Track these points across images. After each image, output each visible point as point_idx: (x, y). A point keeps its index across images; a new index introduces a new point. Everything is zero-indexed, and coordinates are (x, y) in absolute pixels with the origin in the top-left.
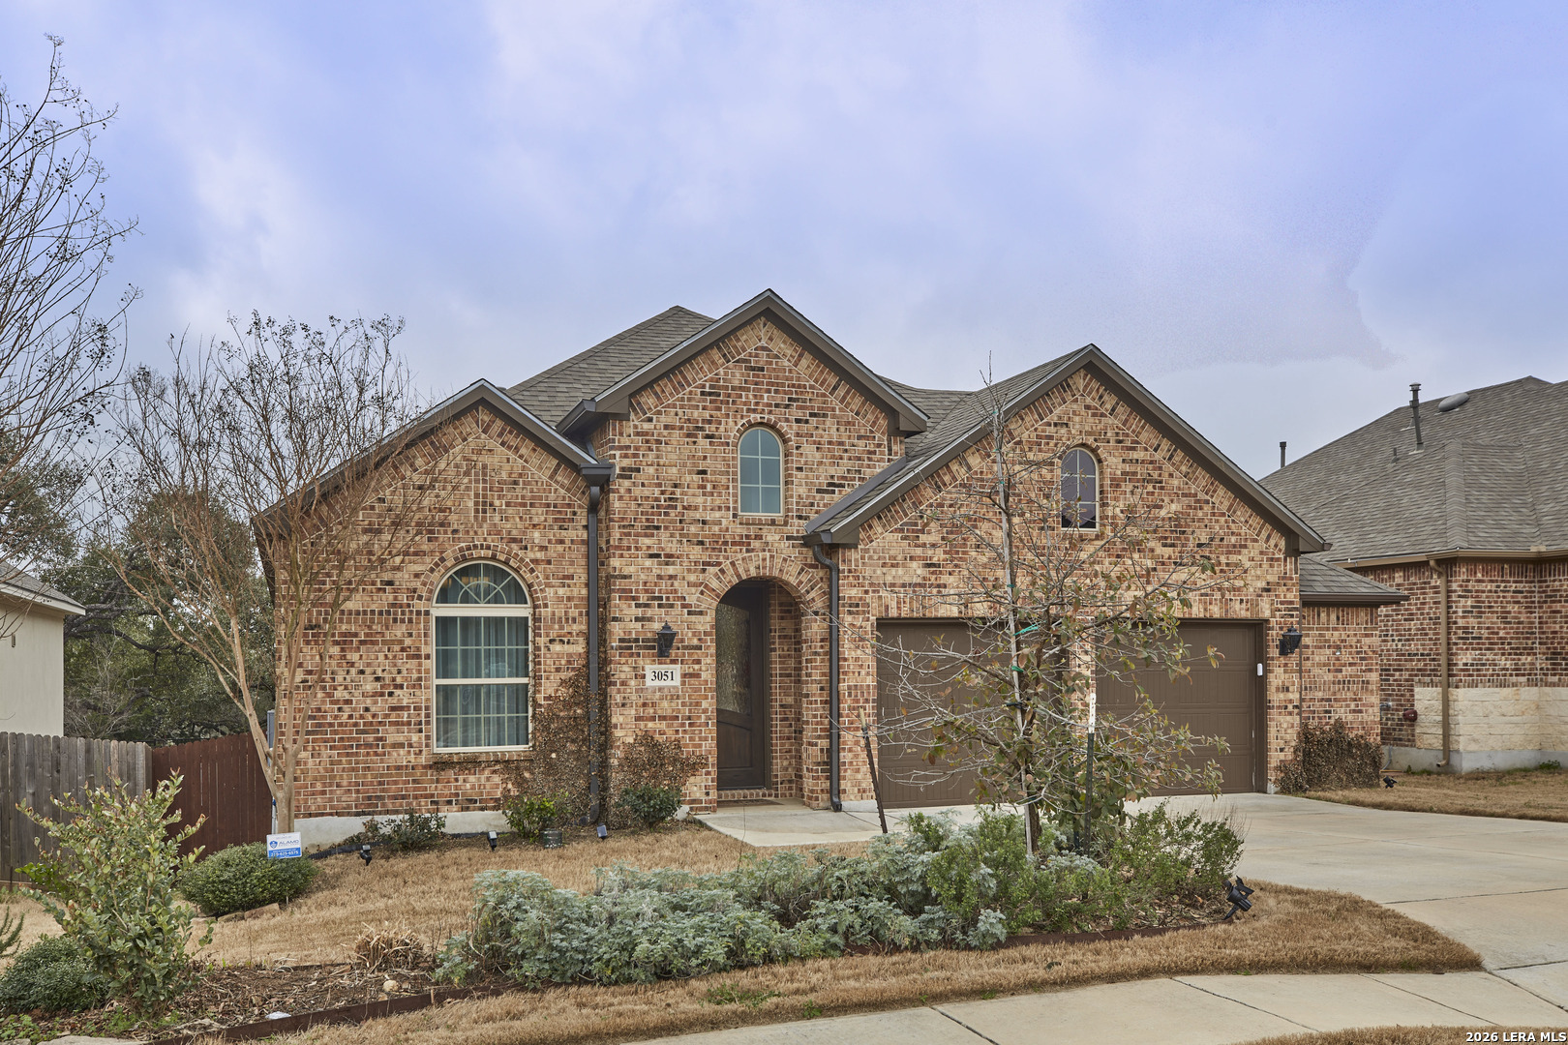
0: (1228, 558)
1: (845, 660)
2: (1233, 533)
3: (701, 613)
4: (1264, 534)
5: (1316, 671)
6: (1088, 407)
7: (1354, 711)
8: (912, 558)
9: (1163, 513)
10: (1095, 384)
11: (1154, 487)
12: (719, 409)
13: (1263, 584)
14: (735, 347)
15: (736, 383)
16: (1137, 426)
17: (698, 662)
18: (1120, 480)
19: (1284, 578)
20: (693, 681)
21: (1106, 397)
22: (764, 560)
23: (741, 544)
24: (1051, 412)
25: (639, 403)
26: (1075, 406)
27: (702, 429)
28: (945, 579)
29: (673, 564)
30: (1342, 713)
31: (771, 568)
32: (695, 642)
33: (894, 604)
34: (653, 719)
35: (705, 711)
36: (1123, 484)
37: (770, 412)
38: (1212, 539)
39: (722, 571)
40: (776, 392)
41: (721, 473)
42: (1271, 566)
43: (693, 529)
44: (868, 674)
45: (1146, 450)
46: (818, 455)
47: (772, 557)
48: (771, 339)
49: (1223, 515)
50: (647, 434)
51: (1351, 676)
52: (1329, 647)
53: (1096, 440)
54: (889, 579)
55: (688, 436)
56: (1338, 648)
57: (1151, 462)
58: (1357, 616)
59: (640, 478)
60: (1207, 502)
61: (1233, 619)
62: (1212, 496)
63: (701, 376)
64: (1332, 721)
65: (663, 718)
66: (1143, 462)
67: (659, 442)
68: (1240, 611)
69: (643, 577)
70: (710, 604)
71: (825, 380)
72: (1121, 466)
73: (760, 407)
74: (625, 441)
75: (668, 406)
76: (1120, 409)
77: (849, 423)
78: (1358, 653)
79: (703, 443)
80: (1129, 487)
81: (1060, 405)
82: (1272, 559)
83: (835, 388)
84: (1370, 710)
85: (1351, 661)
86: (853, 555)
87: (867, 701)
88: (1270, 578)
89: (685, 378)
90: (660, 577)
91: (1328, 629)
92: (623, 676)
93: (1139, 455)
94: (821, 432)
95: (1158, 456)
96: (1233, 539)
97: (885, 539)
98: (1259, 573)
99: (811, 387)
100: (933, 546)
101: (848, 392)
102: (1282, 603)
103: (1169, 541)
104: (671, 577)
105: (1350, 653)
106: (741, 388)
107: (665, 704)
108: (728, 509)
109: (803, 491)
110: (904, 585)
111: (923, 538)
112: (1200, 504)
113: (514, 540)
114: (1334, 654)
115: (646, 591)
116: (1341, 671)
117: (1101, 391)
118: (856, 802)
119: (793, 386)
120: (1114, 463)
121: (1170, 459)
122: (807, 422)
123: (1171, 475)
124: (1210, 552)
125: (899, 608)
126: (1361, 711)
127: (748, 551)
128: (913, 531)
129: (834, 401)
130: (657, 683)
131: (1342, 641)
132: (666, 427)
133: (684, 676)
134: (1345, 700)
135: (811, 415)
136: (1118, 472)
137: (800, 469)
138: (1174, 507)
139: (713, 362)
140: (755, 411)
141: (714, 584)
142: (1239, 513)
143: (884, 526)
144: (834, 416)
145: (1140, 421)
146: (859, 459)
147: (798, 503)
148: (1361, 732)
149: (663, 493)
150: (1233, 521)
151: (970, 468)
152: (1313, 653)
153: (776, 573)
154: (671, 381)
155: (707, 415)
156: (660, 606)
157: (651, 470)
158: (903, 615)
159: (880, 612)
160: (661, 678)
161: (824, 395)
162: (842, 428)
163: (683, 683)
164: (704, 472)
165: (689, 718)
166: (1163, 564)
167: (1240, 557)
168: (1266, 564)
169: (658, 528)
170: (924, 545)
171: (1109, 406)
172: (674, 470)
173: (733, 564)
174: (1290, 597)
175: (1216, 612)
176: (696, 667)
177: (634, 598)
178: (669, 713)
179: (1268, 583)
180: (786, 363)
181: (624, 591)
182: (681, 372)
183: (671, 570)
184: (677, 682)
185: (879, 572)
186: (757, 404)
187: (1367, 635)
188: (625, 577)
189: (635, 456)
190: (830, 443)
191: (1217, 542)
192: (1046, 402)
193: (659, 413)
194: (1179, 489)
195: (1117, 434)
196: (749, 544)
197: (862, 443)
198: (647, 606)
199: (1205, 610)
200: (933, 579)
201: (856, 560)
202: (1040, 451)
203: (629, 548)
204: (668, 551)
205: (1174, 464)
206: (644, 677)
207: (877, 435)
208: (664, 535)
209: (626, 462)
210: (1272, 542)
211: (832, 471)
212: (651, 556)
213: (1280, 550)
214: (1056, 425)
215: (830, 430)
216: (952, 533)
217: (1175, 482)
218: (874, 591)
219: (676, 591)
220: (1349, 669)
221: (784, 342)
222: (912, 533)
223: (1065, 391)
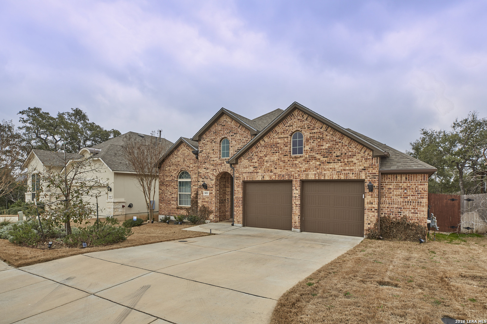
0: (348, 160)
1: (235, 191)
2: (350, 152)
3: (213, 180)
4: (363, 151)
5: (395, 197)
6: (299, 120)
7: (413, 213)
8: (250, 166)
9: (323, 147)
10: (301, 113)
11: (320, 140)
12: (216, 136)
13: (363, 168)
14: (220, 122)
15: (220, 130)
16: (315, 122)
17: (212, 190)
18: (309, 139)
19: (371, 165)
20: (211, 194)
21: (304, 116)
22: (224, 168)
23: (220, 165)
24: (287, 123)
25: (203, 137)
26: (295, 120)
27: (213, 141)
28: (258, 171)
29: (208, 170)
30: (407, 213)
31: (225, 170)
32: (212, 186)
33: (246, 177)
34: (204, 202)
35: (213, 201)
36: (310, 140)
37: (226, 135)
38: (341, 154)
39: (216, 171)
40: (227, 130)
41: (217, 150)
42: (366, 161)
43: (212, 162)
44: (240, 194)
45: (318, 129)
46: (235, 143)
47: (225, 167)
48: (226, 118)
49: (346, 146)
50: (204, 143)
51: (412, 200)
52: (401, 189)
53: (301, 129)
54: (245, 171)
55: (211, 142)
56: (406, 189)
57: (319, 132)
58: (416, 177)
59: (203, 152)
60: (340, 142)
61: (350, 180)
62: (342, 140)
63: (213, 129)
64: (402, 216)
65: (206, 202)
66: (317, 133)
67: (206, 145)
68: (352, 177)
69: (203, 173)
70: (214, 178)
71: (237, 125)
72: (309, 135)
73: (224, 134)
74: (201, 145)
75: (208, 137)
76: (309, 118)
77: (242, 134)
78: (416, 191)
79: (213, 143)
80: (312, 141)
81: (290, 121)
82: (366, 159)
83: (239, 127)
84: (422, 213)
85: (412, 194)
86: (237, 166)
87: (240, 200)
88: (365, 165)
89: (210, 130)
90: (206, 173)
91: (401, 182)
92: (200, 193)
93: (315, 131)
94: (236, 137)
95: (322, 130)
96: (350, 153)
97: (244, 161)
98: (361, 164)
99: (234, 127)
100: (256, 162)
101: (242, 127)
102: (370, 174)
103: (325, 156)
104: (208, 173)
105: (412, 191)
106: (220, 131)
107: (206, 199)
108: (218, 157)
109: (232, 152)
110: (248, 173)
111: (253, 161)
112: (337, 143)
113: (188, 167)
114: (404, 191)
115: (204, 176)
116: (407, 198)
117: (303, 114)
118: (237, 224)
119: (231, 128)
120: (306, 134)
121: (326, 130)
122: (233, 136)
123: (327, 135)
124: (341, 158)
125: (247, 178)
126: (417, 213)
127: (221, 166)
128: (251, 159)
129: (239, 130)
130: (205, 195)
131: (408, 187)
132: (207, 141)
133: (210, 193)
134: (409, 208)
135: (234, 134)
136: (309, 137)
137: (232, 147)
138: (327, 145)
139: (215, 126)
140: (223, 135)
141: (215, 174)
142: (353, 145)
143: (244, 158)
144: (239, 133)
145: (315, 120)
146: (244, 143)
147: (231, 155)
148: (416, 221)
149: (207, 155)
150: (350, 148)
151: (265, 142)
152: (393, 191)
153: (226, 171)
154: (208, 131)
155: (214, 137)
156: (206, 179)
157: (205, 151)
158: (248, 180)
159: (243, 179)
160: (205, 194)
161: (237, 129)
162: (241, 136)
163: (210, 195)
164: (214, 150)
165: (210, 202)
166: (323, 163)
167: (353, 159)
168: (364, 161)
169: (206, 162)
170: (253, 162)
171: (305, 118)
172: (209, 150)
173: (218, 169)
174: (374, 171)
175: (342, 177)
176: (212, 191)
177: (202, 177)
178: (207, 201)
179: (365, 167)
180: (229, 123)
181: (200, 176)
182: (210, 129)
183: (208, 171)
184: (208, 195)
185: (243, 170)
186: (223, 133)
187: (421, 185)
188: (200, 173)
189: (202, 148)
190: (238, 140)
191: (344, 155)
192: (286, 120)
193: (206, 138)
194: (330, 139)
195: (308, 126)
196: (222, 165)
197: (245, 139)
198: (204, 179)
199: (338, 177)
200: (255, 171)
201: (238, 167)
202: (284, 134)
203: (201, 167)
204: (207, 167)
205: (327, 132)
206: (203, 193)
207: (248, 136)
208: (207, 164)
209: (201, 150)
210: (366, 153)
211: (238, 146)
212: (205, 168)
213: (370, 156)
214: (289, 126)
215: (238, 137)
216: (260, 159)
217: (328, 137)
218: (242, 174)
219: (208, 176)
220: (412, 197)
221: (229, 118)
222: (250, 159)
223: (292, 116)
